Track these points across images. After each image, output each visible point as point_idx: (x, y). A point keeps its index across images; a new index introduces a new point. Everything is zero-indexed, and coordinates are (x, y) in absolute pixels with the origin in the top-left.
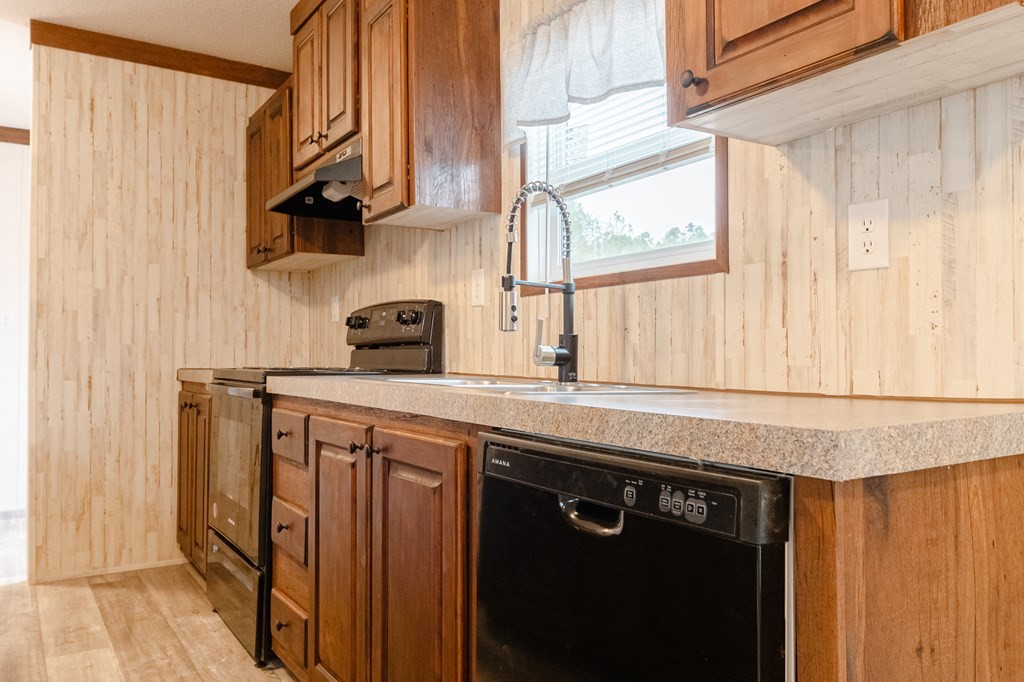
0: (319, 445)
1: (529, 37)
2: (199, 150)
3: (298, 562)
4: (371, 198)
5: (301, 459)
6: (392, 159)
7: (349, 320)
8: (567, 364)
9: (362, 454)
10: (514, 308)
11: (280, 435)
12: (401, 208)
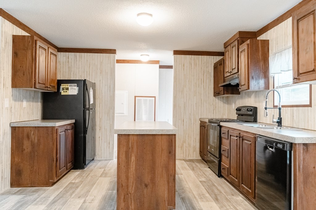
0: (231, 136)
1: (274, 55)
2: (204, 72)
3: (227, 157)
4: (241, 87)
5: (227, 138)
6: (245, 80)
7: (236, 109)
8: (280, 123)
9: (238, 138)
10: (267, 113)
11: (223, 133)
12: (247, 90)
